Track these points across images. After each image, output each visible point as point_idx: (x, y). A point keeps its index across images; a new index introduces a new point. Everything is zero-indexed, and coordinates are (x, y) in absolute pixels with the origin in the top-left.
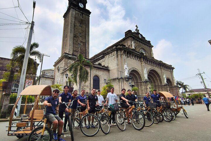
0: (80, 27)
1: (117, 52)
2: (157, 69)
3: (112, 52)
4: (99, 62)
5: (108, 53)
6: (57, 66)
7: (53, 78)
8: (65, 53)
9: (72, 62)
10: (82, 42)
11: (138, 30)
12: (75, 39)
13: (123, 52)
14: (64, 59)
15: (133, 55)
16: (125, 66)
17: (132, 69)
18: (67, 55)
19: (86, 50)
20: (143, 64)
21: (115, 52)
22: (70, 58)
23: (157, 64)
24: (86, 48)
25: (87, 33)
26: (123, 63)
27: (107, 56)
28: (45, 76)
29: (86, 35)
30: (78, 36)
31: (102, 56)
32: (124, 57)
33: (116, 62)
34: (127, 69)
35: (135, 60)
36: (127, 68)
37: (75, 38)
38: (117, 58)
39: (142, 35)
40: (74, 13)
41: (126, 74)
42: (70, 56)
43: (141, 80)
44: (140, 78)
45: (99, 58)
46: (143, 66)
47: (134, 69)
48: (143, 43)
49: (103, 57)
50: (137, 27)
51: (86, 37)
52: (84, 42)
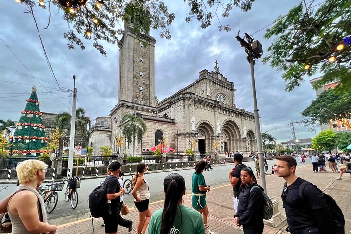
0: (142, 63)
1: (184, 102)
2: (237, 120)
3: (178, 102)
4: (165, 112)
5: (174, 103)
6: (113, 116)
7: (109, 131)
8: (122, 101)
9: (132, 111)
10: (144, 84)
11: (218, 69)
12: (135, 81)
13: (190, 102)
14: (121, 109)
15: (205, 105)
16: (193, 119)
17: (202, 122)
18: (125, 102)
19: (149, 95)
20: (218, 114)
21: (182, 101)
22: (129, 107)
23: (236, 113)
24: (150, 93)
25: (151, 72)
26: (190, 116)
27: (174, 105)
28: (99, 129)
29: (149, 74)
30: (138, 77)
31: (168, 104)
32: (192, 108)
33: (182, 113)
34: (195, 123)
35: (206, 111)
36: (195, 121)
37: (135, 79)
38: (184, 108)
39: (222, 75)
40: (132, 43)
41: (193, 128)
42: (129, 104)
43: (213, 134)
44: (212, 131)
45: (165, 107)
46: (217, 118)
47: (205, 122)
48: (222, 86)
49: (169, 107)
50: (217, 64)
51: (149, 78)
52: (147, 85)
